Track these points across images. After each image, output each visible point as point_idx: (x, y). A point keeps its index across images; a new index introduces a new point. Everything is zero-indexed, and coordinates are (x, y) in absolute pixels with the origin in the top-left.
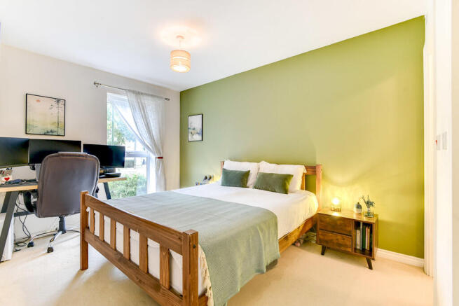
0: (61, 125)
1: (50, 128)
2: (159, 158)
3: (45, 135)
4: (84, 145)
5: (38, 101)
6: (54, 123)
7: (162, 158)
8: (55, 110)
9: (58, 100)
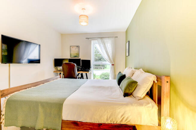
0: (78, 54)
1: (75, 55)
2: (112, 65)
3: (74, 57)
4: (82, 60)
5: (73, 48)
6: (76, 54)
7: (113, 65)
8: (76, 50)
9: (77, 46)
